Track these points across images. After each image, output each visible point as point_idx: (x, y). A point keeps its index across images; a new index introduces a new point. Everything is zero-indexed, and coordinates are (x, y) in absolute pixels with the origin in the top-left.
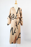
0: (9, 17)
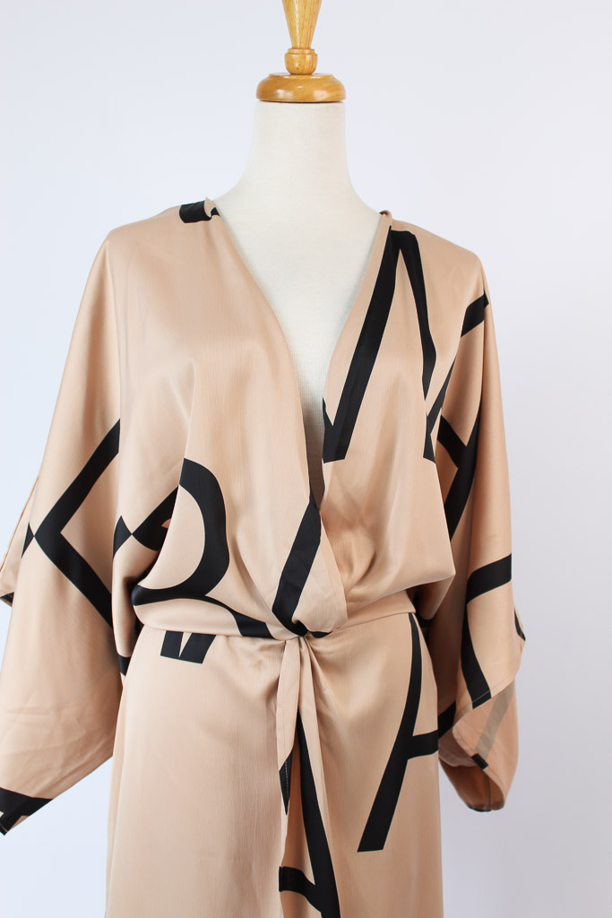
0: (50, 536)
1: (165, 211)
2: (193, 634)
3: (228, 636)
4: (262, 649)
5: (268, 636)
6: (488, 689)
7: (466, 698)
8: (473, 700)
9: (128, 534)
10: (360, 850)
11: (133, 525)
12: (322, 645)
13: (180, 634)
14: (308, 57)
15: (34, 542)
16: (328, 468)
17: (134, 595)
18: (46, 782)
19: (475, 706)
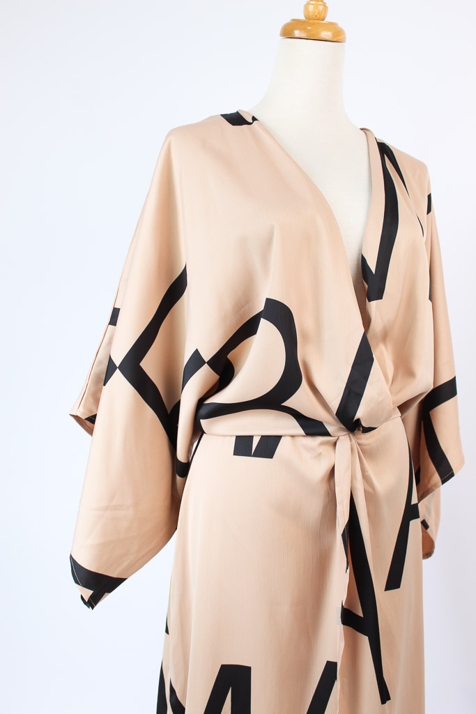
0: (130, 367)
1: (209, 118)
2: (262, 436)
3: (293, 436)
4: (322, 444)
5: (327, 434)
6: (452, 470)
7: (436, 477)
8: (441, 478)
9: (203, 362)
10: (385, 590)
11: (207, 355)
12: (366, 439)
13: (251, 438)
14: (321, 8)
15: (118, 372)
16: (373, 306)
17: (203, 411)
18: (125, 564)
19: (443, 482)
